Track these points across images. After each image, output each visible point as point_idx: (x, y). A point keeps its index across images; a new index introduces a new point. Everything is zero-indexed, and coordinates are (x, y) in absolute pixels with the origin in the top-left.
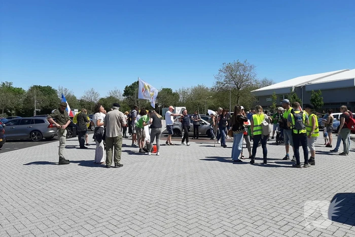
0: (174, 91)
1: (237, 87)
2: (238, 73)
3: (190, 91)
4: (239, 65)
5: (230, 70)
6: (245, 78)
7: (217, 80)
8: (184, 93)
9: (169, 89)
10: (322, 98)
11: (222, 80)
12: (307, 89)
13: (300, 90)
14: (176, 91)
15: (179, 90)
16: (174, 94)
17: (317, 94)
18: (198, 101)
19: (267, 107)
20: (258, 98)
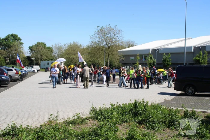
1: (108, 47)
2: (109, 35)
3: (66, 46)
4: (110, 29)
5: (101, 31)
6: (114, 40)
7: (91, 40)
8: (60, 48)
9: (43, 43)
10: (171, 60)
11: (96, 40)
12: (160, 52)
13: (155, 52)
14: (52, 46)
16: (49, 48)
17: (167, 56)
18: (74, 56)
19: (130, 64)
20: (124, 56)
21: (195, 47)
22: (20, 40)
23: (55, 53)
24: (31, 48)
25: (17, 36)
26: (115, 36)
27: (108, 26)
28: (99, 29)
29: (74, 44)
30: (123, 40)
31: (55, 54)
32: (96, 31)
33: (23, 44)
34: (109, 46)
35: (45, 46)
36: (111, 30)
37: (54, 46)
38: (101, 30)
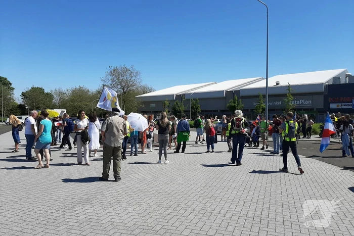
0: (46, 91)
2: (125, 78)
3: (70, 92)
5: (115, 72)
6: (131, 83)
7: (103, 83)
8: (61, 94)
9: (41, 89)
10: (199, 106)
12: (187, 97)
13: (180, 97)
14: (52, 91)
15: (55, 90)
16: (47, 94)
19: (150, 112)
20: (143, 103)
21: (227, 92)
22: (10, 84)
23: (56, 100)
24: (23, 94)
25: (6, 79)
26: (132, 79)
27: (123, 66)
28: (112, 69)
29: (80, 89)
30: (141, 84)
31: (55, 102)
32: (109, 72)
33: (14, 89)
34: (125, 91)
35: (44, 92)
36: (127, 71)
37: (54, 91)
38: (114, 70)
